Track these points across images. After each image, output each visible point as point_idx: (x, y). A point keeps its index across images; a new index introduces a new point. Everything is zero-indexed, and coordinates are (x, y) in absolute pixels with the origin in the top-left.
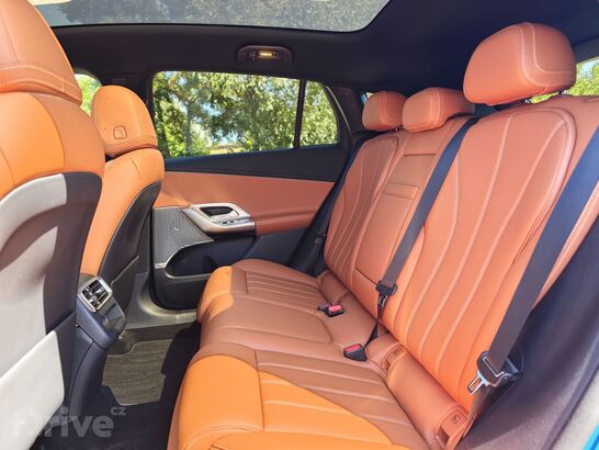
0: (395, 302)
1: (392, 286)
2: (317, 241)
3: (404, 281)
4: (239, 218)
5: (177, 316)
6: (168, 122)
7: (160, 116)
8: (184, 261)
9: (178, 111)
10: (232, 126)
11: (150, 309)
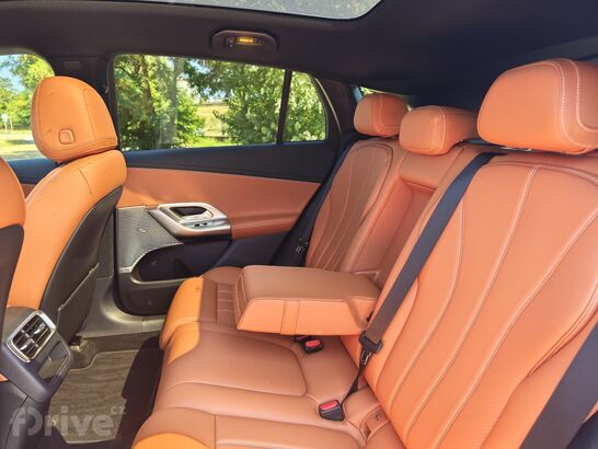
0: (378, 362)
1: (376, 342)
2: (298, 249)
3: (390, 337)
4: (213, 219)
5: (145, 323)
6: (153, 77)
7: (145, 71)
8: (154, 263)
9: (164, 66)
10: (220, 85)
11: (115, 315)
